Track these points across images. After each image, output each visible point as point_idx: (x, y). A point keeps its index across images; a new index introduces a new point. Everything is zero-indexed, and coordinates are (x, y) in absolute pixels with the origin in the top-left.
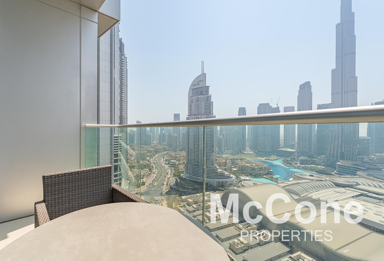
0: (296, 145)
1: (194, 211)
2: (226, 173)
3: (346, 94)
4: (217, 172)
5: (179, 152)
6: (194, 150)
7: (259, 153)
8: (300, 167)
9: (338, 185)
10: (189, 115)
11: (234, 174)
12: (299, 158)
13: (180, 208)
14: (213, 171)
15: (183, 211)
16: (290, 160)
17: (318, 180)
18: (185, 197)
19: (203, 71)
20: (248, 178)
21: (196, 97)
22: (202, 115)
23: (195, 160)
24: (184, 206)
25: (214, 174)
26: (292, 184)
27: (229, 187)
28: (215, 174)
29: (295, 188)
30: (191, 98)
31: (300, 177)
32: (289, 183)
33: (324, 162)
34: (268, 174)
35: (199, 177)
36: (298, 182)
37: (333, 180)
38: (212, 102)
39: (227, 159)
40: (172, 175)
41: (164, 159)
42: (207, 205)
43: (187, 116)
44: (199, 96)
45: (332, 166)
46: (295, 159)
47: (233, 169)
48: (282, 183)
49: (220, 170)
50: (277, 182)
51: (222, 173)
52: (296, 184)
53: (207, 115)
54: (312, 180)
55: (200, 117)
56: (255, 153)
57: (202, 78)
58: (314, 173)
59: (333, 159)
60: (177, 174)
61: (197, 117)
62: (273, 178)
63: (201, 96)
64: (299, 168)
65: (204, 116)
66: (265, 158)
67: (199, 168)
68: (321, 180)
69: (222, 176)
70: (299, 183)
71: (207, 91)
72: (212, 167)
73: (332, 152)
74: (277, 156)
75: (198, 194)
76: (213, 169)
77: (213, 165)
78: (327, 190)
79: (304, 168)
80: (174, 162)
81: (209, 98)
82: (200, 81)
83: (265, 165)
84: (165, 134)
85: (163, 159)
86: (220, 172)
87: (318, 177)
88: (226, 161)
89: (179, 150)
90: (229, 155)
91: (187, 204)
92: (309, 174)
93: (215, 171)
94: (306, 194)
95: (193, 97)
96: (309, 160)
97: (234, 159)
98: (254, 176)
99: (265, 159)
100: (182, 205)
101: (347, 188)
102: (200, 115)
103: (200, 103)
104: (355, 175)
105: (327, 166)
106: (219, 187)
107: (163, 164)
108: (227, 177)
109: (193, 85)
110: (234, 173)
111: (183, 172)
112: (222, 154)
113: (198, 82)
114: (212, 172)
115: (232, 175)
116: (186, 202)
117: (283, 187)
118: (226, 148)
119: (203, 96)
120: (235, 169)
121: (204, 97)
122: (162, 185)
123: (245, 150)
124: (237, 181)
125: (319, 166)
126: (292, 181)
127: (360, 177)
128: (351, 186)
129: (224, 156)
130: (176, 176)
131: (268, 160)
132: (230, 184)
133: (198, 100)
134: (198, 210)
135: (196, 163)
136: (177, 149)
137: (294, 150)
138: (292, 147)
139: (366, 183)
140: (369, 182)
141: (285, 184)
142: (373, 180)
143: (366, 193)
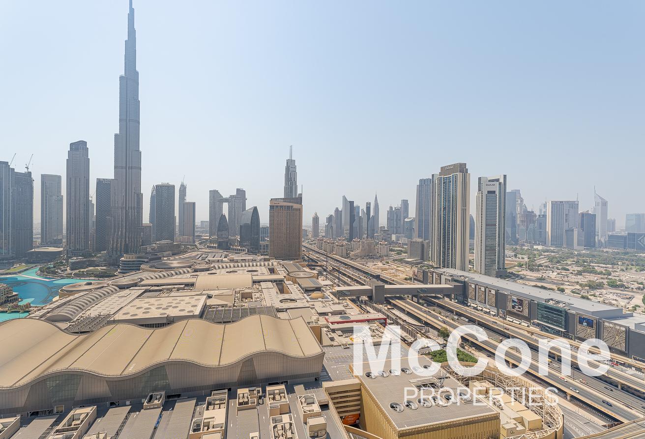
0: (64, 240)
3: (130, 170)
8: (71, 274)
9: (122, 288)
12: (70, 260)
16: (54, 267)
17: (98, 288)
26: (58, 307)
29: (63, 312)
31: (72, 291)
32: (53, 306)
33: (105, 260)
34: (6, 302)
36: (68, 299)
37: (115, 282)
45: (114, 263)
46: (63, 263)
48: (40, 310)
50: (28, 312)
52: (65, 304)
54: (90, 289)
58: (93, 278)
59: (117, 254)
62: (19, 306)
64: (69, 276)
68: (102, 287)
70: (70, 301)
73: (115, 245)
74: (27, 263)
78: (109, 299)
79: (77, 275)
87: (99, 284)
92: (86, 282)
94: (81, 314)
96: (85, 261)
101: (132, 288)
104: (139, 270)
105: (109, 265)
117: (41, 317)
125: (99, 268)
126: (57, 301)
127: (144, 270)
128: (135, 285)
131: (6, 274)
137: (61, 249)
138: (56, 243)
139: (148, 277)
140: (152, 274)
141: (46, 311)
142: (155, 272)
143: (149, 287)
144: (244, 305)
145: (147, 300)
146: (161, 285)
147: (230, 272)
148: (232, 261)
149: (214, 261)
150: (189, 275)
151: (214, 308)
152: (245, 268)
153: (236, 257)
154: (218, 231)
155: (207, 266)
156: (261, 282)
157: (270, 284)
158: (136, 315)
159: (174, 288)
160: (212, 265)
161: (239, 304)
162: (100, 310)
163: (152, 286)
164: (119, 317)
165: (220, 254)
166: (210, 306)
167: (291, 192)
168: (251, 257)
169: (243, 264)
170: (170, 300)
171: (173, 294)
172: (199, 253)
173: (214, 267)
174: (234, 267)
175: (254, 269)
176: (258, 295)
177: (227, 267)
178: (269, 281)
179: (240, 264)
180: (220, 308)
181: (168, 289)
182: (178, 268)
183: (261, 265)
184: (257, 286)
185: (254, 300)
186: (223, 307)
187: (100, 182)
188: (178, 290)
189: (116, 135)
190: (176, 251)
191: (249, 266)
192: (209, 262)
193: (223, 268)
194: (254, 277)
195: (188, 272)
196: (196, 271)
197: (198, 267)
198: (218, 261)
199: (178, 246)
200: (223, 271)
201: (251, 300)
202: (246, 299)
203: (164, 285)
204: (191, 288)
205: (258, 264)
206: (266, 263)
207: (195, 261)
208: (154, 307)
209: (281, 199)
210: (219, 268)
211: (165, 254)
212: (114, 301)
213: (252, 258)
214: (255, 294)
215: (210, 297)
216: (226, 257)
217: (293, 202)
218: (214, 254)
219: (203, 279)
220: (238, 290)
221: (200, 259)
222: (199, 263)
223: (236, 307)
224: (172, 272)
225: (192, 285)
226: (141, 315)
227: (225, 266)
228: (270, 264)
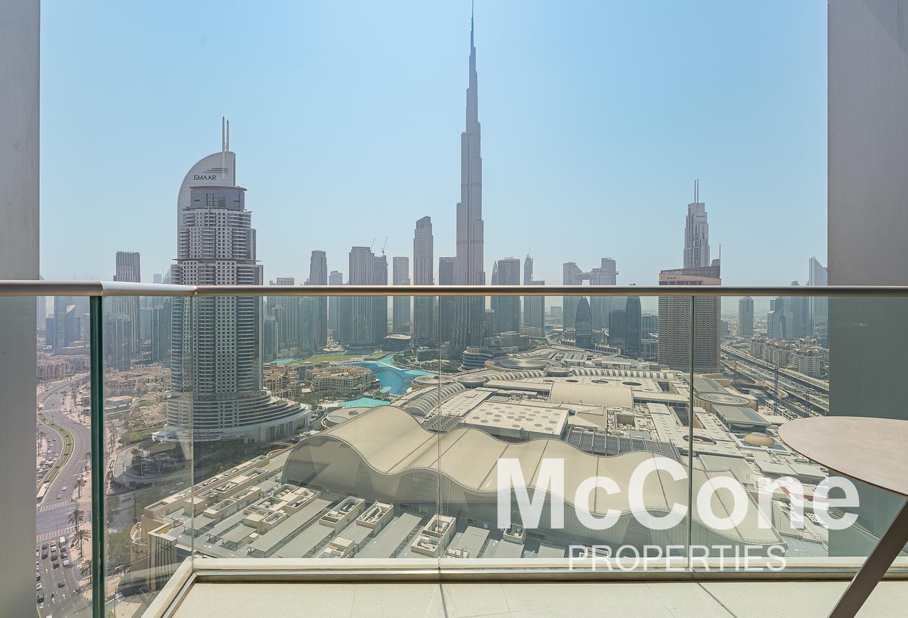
0: (412, 328)
1: (211, 525)
2: (291, 403)
3: (472, 244)
4: (267, 406)
5: (141, 369)
6: (199, 357)
7: (353, 348)
8: (419, 365)
9: (469, 386)
10: (180, 261)
11: (307, 403)
12: (417, 350)
13: (162, 535)
14: (258, 404)
15: (172, 539)
16: (405, 356)
17: (445, 384)
18: (177, 495)
19: (225, 145)
20: (336, 404)
21: (204, 211)
22: (226, 262)
23: (202, 384)
24: (176, 524)
25: (260, 411)
26: (413, 399)
27: (298, 434)
28: (263, 410)
29: (417, 405)
30: (190, 212)
31: (423, 384)
32: (409, 397)
33: (448, 353)
34: (372, 387)
35: (217, 427)
36: (420, 392)
37: (462, 379)
38: (254, 231)
39: (287, 369)
40: (118, 445)
41: (78, 399)
42: (249, 494)
43: (176, 262)
44: (217, 211)
45: (456, 357)
46: (410, 352)
47: (304, 390)
48: (398, 400)
49: (274, 399)
50: (389, 400)
51: (281, 404)
52: (417, 397)
53: (239, 262)
54: (439, 384)
55: (219, 267)
56: (345, 348)
57: (224, 162)
58: (439, 372)
59: (459, 345)
60: (138, 437)
61: (208, 267)
62: (381, 394)
63: (222, 211)
64: (416, 367)
65: (231, 266)
66: (364, 356)
67: (217, 404)
68: (449, 383)
69: (281, 410)
70: (422, 394)
71: (239, 202)
72: (253, 395)
73: (457, 335)
74: (384, 350)
75: (219, 476)
76: (258, 400)
77: (256, 388)
78: (457, 397)
79: (426, 367)
80: (122, 402)
81: (244, 219)
82: (219, 170)
83: (367, 371)
84: (76, 316)
85: (74, 397)
86: (274, 403)
87: (446, 379)
88: (286, 374)
89: (137, 363)
90: (291, 360)
91: (184, 514)
92: (433, 376)
93: (261, 404)
94: (432, 411)
95: (194, 209)
96: (430, 352)
97: (303, 368)
98: (346, 396)
99: (365, 360)
100: (168, 524)
101: (478, 388)
102: (217, 262)
103: (219, 229)
104: (483, 367)
105: (452, 358)
106: (272, 439)
107: (76, 415)
108: (294, 410)
109: (194, 174)
110: (307, 399)
111: (159, 426)
112: (275, 358)
113: (209, 171)
114: (254, 408)
115: (303, 406)
116: (182, 511)
117: (401, 407)
118: (283, 344)
119: (226, 211)
120: (308, 390)
121: (230, 214)
122: (75, 487)
123: (324, 343)
124: (314, 415)
125: (443, 361)
126: (411, 393)
127: (490, 368)
128: (481, 385)
129: (280, 363)
130: (133, 443)
131: (370, 360)
132: (300, 427)
133: (211, 220)
134: (223, 519)
135: (207, 392)
136: (132, 361)
137: (410, 337)
138: (404, 330)
139: (495, 377)
140: (497, 374)
141: (403, 402)
142: (501, 371)
143: (496, 390)
144: (623, 434)
145: (496, 405)
146: (509, 389)
147: (597, 382)
148: (599, 365)
149: (573, 364)
150: (541, 380)
151: (578, 430)
152: (620, 378)
153: (604, 360)
154: (578, 320)
155: (563, 370)
156: (648, 401)
157: (663, 408)
158: (487, 421)
159: (525, 394)
160: (571, 369)
161: (614, 430)
162: (449, 409)
163: (499, 389)
164: (468, 420)
165: (581, 354)
166: (573, 426)
167: (698, 257)
168: (628, 363)
169: (617, 372)
170: (522, 409)
171: (523, 402)
172: (552, 350)
173: (574, 372)
174: (603, 374)
175: (634, 380)
176: (644, 421)
177: (592, 374)
178: (661, 403)
179: (611, 372)
180: (586, 432)
181: (517, 395)
182: (527, 368)
183: (645, 376)
184: (642, 409)
185: (637, 428)
186: (590, 431)
187: (443, 262)
188: (530, 397)
189: (458, 205)
190: (524, 346)
191: (626, 375)
192: (566, 365)
193: (586, 374)
194: (634, 392)
195: (540, 375)
196: (550, 375)
197: (552, 370)
198: (579, 364)
199: (526, 339)
200: (588, 379)
201: (633, 428)
202: (625, 424)
203: (512, 389)
204: (546, 398)
205: (641, 373)
206: (655, 374)
207: (548, 362)
208: (506, 416)
209: (679, 270)
210: (581, 374)
211: (511, 348)
212: (461, 400)
213: (630, 364)
214: (639, 419)
215: (571, 413)
216: (590, 359)
217: (700, 275)
218: (572, 353)
219: (559, 387)
220: (611, 409)
221: (553, 359)
222: (553, 365)
223: (610, 434)
224: (520, 373)
225: (547, 393)
226: (491, 424)
227: (588, 372)
228: (662, 375)
